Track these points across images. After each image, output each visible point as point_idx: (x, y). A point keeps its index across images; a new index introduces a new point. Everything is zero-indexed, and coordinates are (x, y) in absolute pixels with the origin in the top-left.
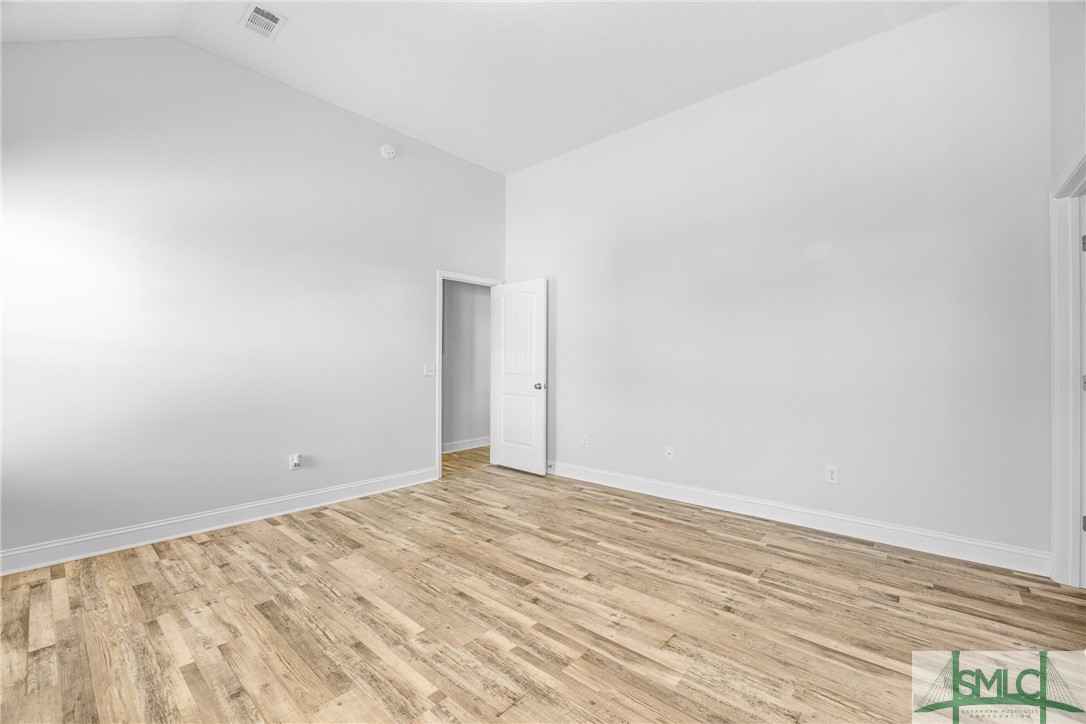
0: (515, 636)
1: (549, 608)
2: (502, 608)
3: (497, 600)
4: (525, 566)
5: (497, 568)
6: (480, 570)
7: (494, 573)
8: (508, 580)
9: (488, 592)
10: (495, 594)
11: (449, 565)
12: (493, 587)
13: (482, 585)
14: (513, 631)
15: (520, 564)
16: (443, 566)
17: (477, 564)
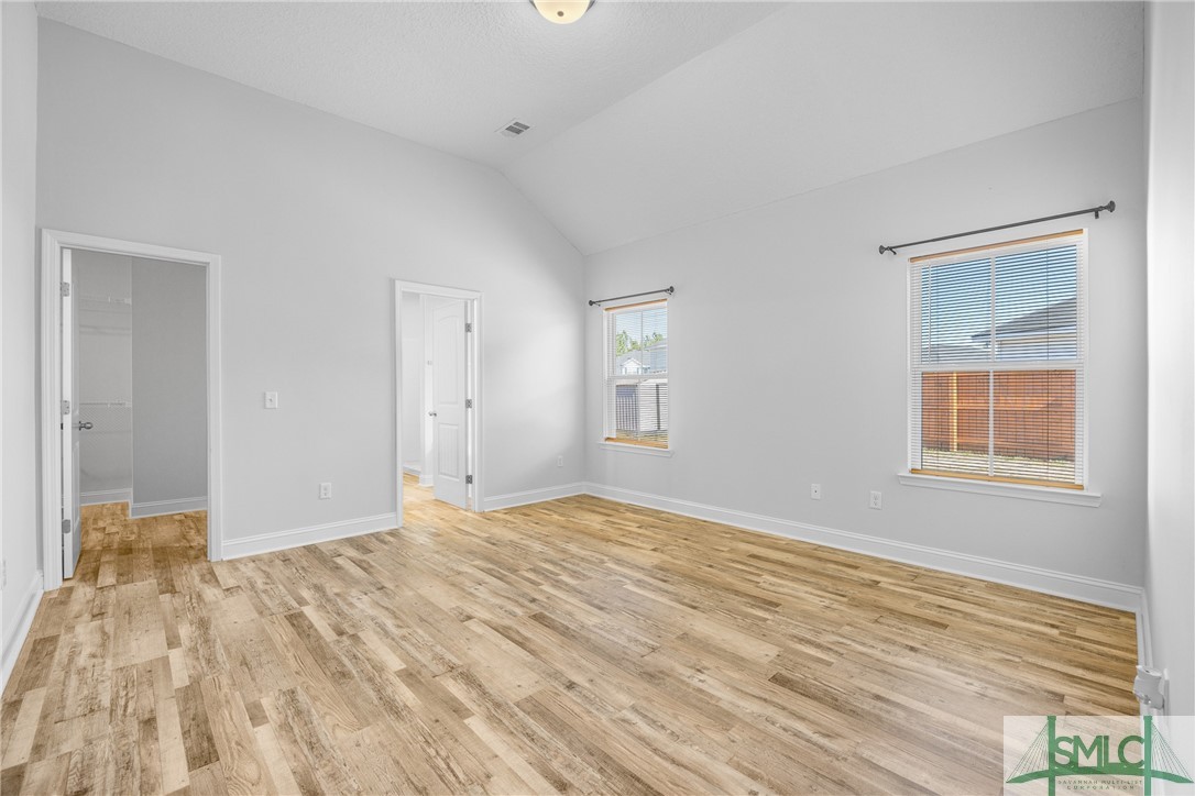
0: (557, 581)
1: (524, 595)
2: (564, 597)
3: (566, 602)
4: (528, 635)
5: (563, 634)
6: (584, 633)
7: (568, 628)
8: (553, 620)
9: (575, 609)
10: (568, 607)
11: (622, 641)
12: (570, 614)
13: (581, 616)
14: (557, 584)
15: (534, 638)
16: (630, 639)
17: (588, 640)
